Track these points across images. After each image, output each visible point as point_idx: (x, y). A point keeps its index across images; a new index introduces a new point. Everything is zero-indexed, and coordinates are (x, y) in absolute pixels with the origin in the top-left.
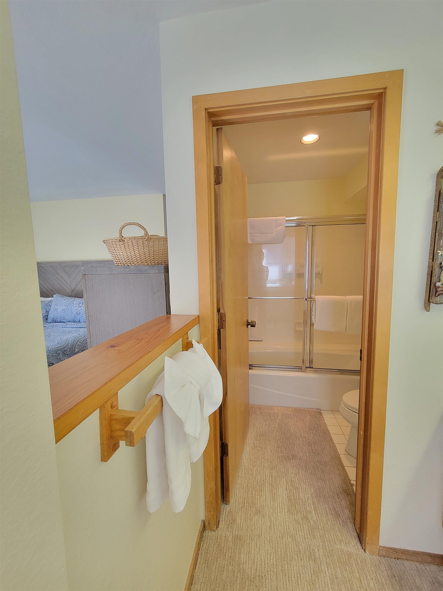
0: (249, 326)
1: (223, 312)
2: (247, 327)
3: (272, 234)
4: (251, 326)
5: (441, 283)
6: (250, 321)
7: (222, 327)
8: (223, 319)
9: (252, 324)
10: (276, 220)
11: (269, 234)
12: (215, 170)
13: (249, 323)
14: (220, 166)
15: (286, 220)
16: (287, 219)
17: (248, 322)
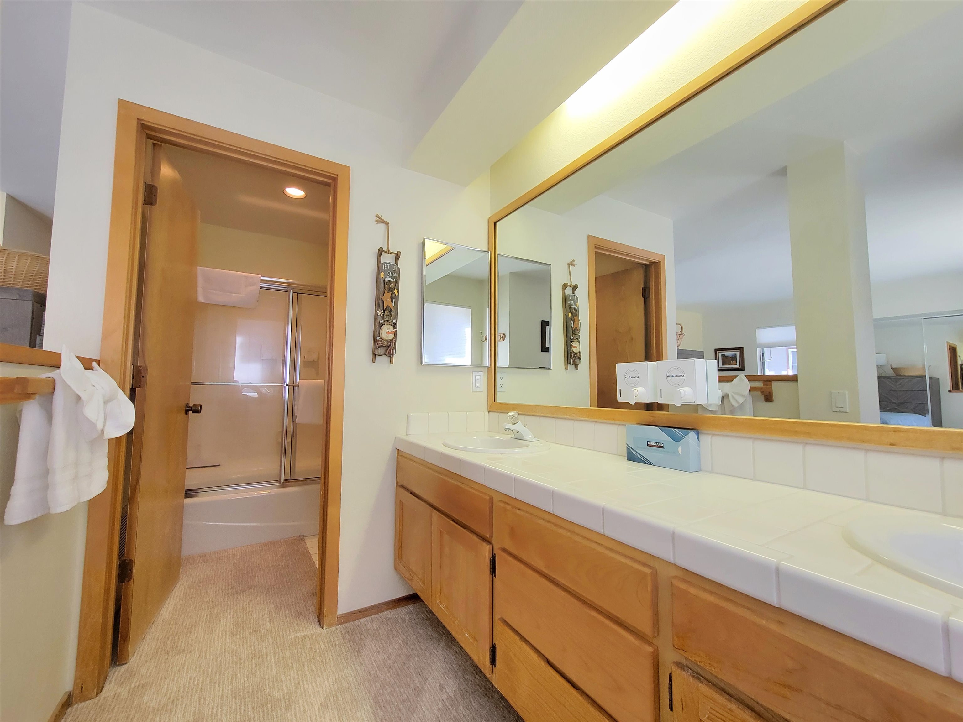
0: (190, 412)
1: (143, 365)
2: (186, 414)
3: (238, 294)
4: (193, 412)
5: (380, 337)
6: (191, 405)
7: (140, 386)
8: (142, 375)
9: (194, 409)
10: (246, 277)
11: (235, 293)
12: (145, 187)
13: (189, 407)
14: (155, 185)
15: (262, 280)
16: (262, 278)
17: (187, 406)
